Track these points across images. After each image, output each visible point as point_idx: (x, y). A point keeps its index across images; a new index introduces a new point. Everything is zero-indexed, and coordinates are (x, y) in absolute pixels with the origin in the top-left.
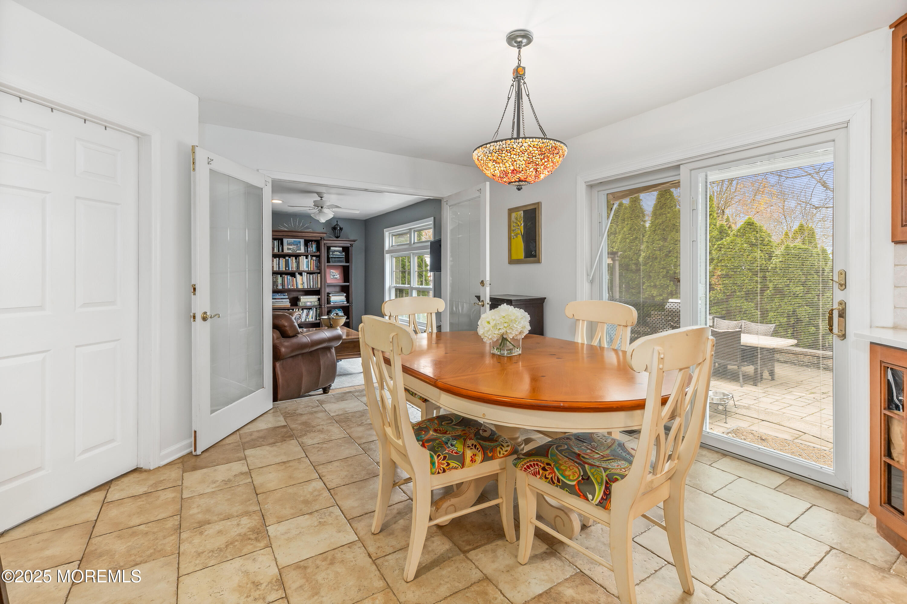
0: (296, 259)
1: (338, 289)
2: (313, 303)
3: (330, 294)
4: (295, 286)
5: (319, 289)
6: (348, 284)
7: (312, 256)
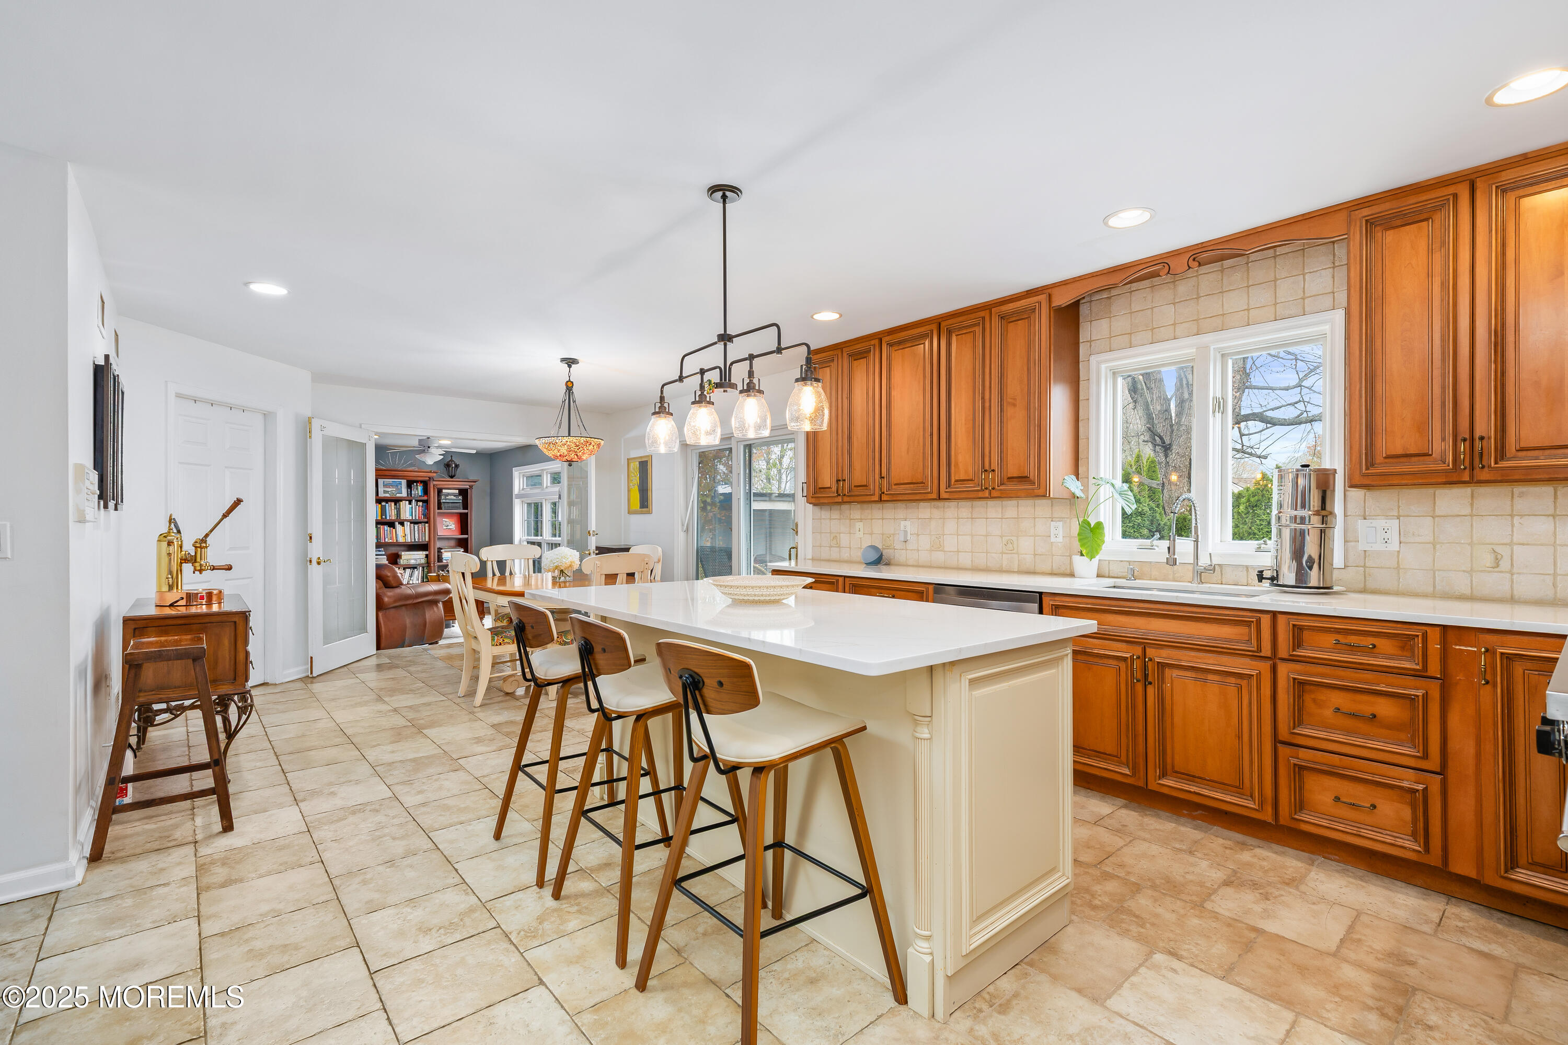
0: (395, 504)
1: (453, 543)
2: (419, 561)
3: (442, 549)
4: (395, 539)
5: (426, 543)
6: (467, 536)
7: (417, 501)
